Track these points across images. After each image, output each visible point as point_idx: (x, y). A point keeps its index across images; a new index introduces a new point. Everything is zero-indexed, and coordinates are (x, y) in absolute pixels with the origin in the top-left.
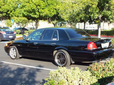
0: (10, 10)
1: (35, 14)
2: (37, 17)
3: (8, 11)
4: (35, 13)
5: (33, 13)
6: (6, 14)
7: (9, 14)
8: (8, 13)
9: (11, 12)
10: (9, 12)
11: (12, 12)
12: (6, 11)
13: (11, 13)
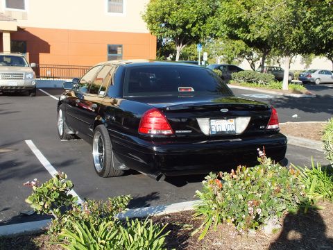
0: (191, 21)
1: (249, 32)
2: (251, 40)
3: (187, 23)
4: (247, 27)
5: (241, 29)
6: (181, 30)
7: (189, 30)
8: (187, 27)
9: (194, 25)
10: (190, 26)
11: (197, 25)
12: (181, 24)
13: (194, 29)
